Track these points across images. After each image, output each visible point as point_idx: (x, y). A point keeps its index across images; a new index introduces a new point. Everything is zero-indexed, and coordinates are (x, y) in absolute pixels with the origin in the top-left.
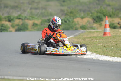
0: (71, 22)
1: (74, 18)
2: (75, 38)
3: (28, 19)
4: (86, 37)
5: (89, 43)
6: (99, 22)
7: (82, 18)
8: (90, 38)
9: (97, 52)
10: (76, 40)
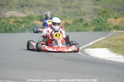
2: (107, 40)
4: (118, 39)
5: (121, 45)
7: (116, 18)
8: (123, 40)
10: (107, 42)
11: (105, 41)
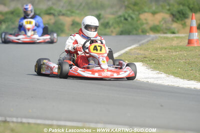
0: (135, 19)
1: (139, 14)
2: (141, 49)
3: (63, 15)
4: (159, 48)
5: (164, 57)
6: (182, 20)
7: (154, 13)
8: (166, 49)
9: (176, 74)
10: (142, 52)
11: (138, 51)
